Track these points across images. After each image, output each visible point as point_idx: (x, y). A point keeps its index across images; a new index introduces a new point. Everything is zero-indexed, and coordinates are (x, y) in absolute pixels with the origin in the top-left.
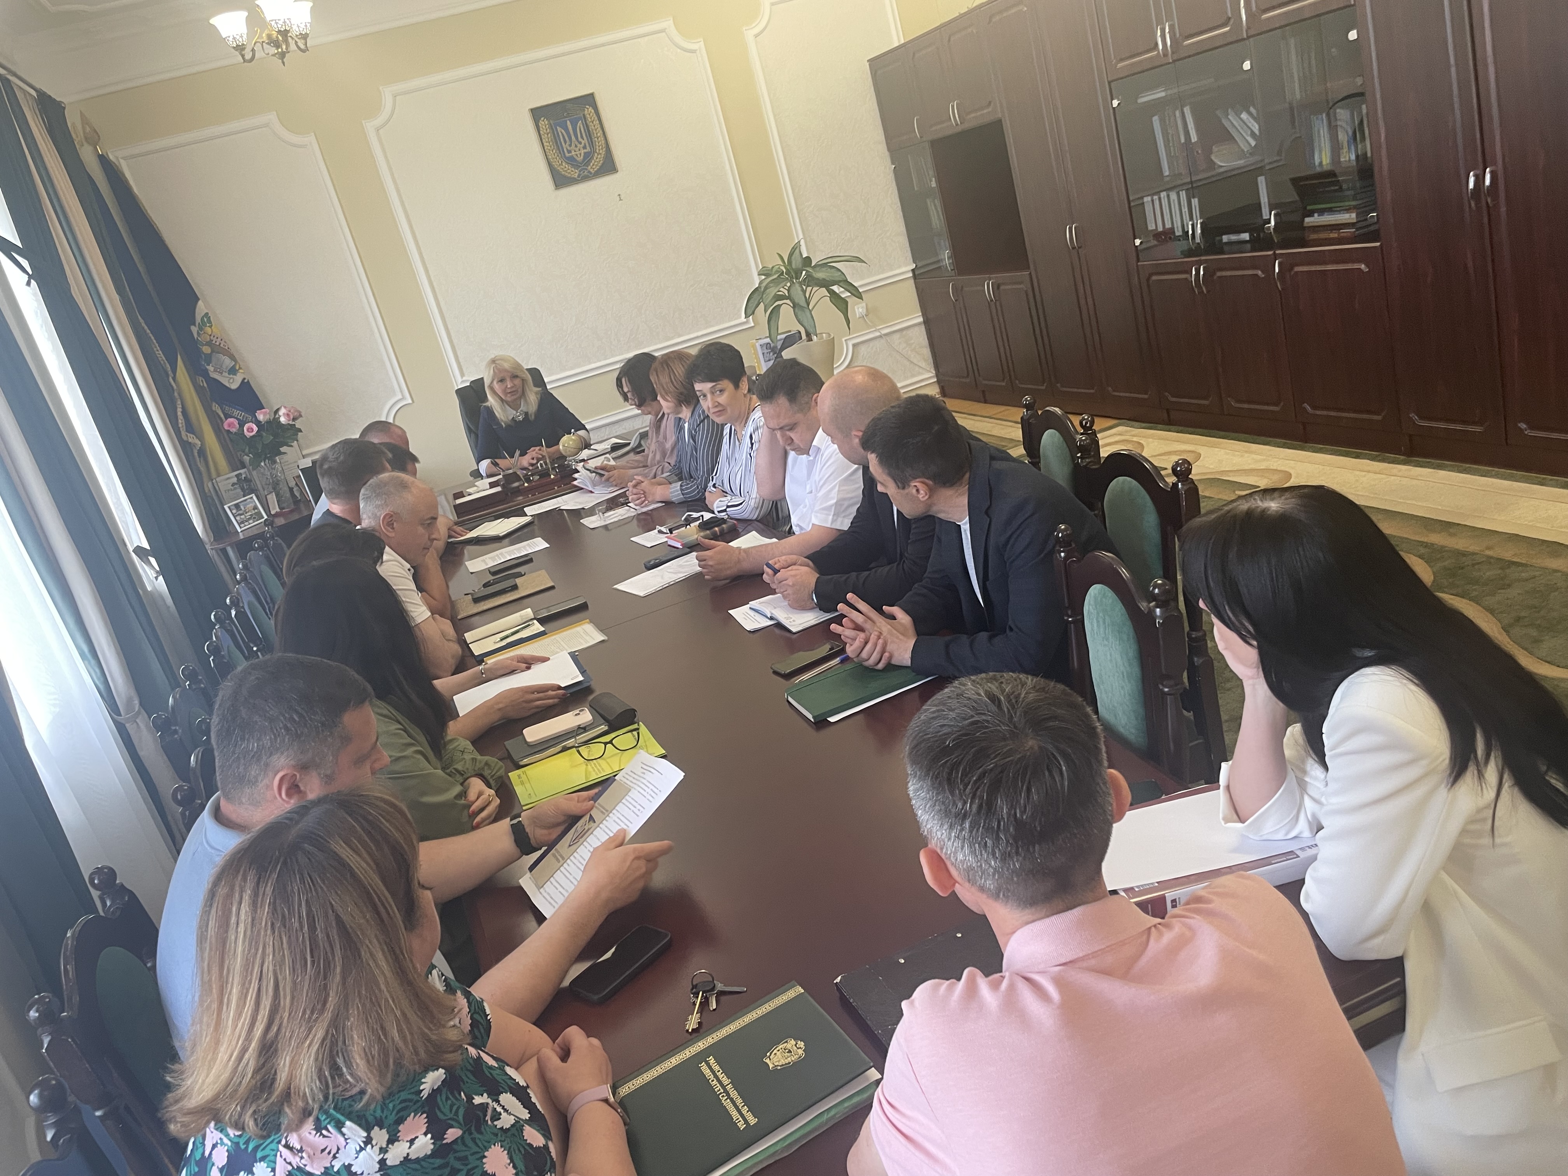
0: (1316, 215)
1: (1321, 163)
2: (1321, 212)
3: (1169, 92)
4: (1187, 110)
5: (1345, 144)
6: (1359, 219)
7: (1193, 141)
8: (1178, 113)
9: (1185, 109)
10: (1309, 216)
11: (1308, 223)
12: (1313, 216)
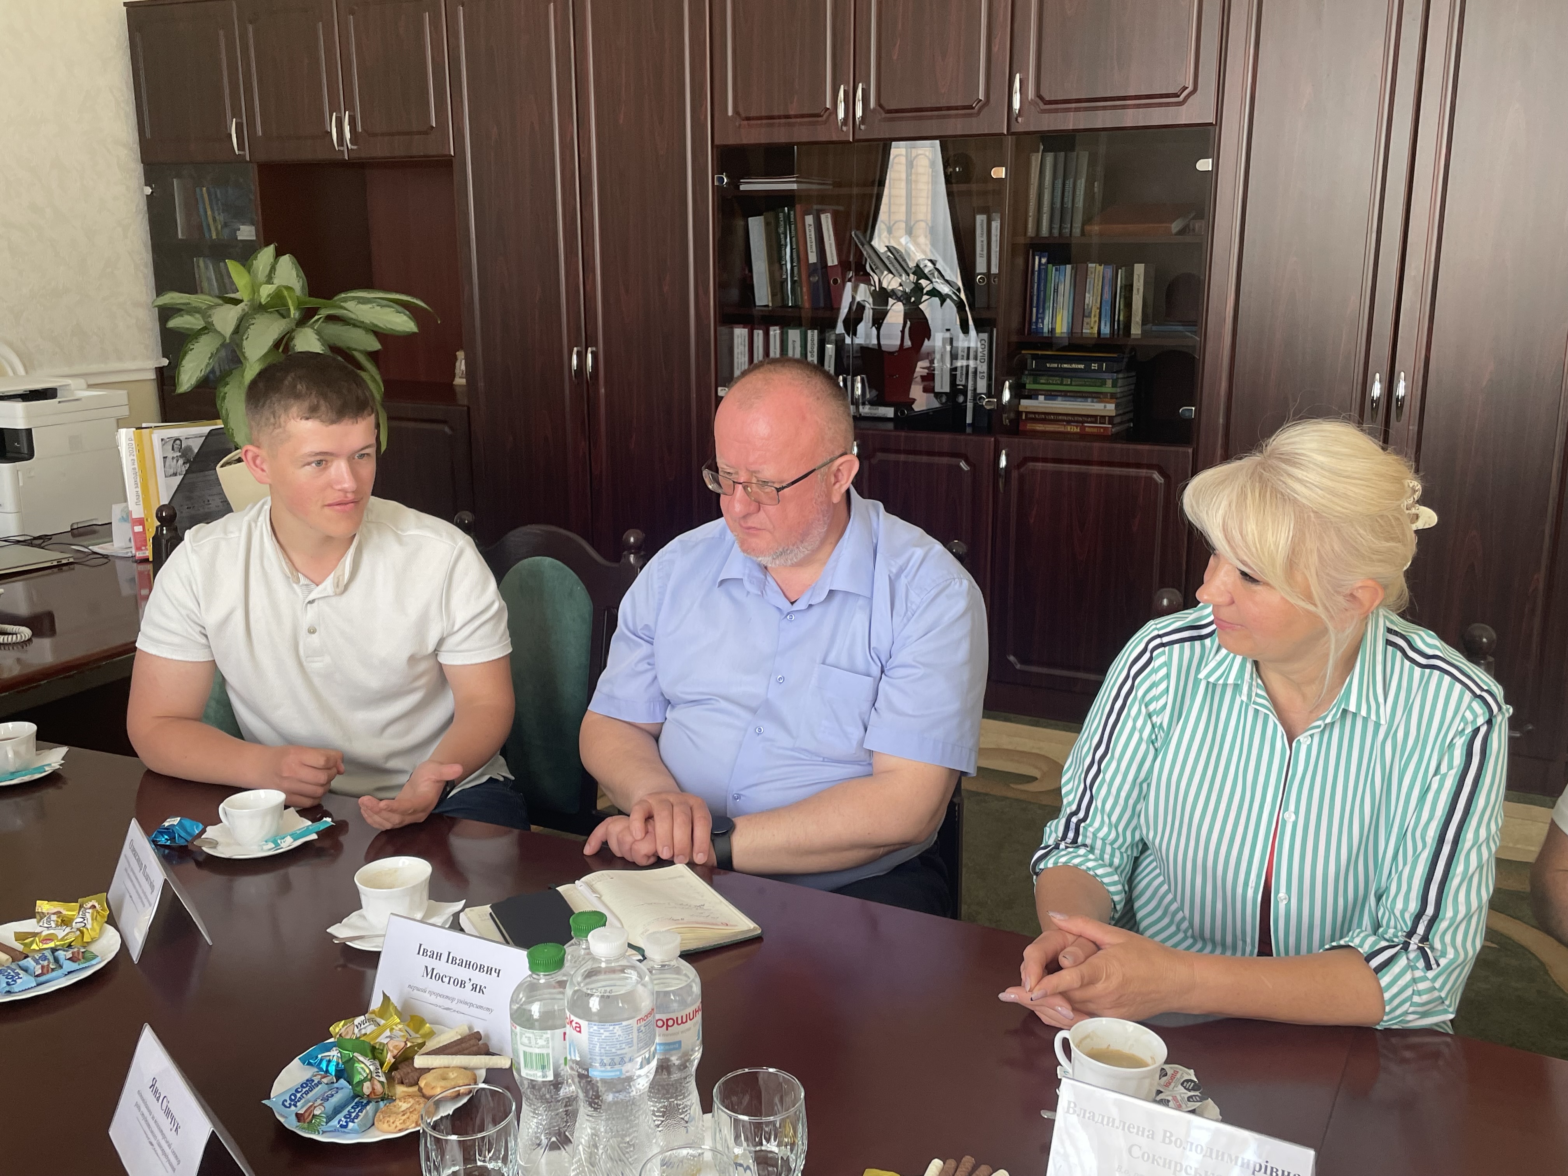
0: (1041, 398)
1: (1053, 330)
2: (1051, 395)
3: (804, 186)
4: (827, 221)
5: (1095, 311)
6: (1118, 413)
7: (830, 264)
8: (809, 220)
9: (823, 217)
10: (1029, 397)
11: (1026, 407)
12: (1037, 399)
